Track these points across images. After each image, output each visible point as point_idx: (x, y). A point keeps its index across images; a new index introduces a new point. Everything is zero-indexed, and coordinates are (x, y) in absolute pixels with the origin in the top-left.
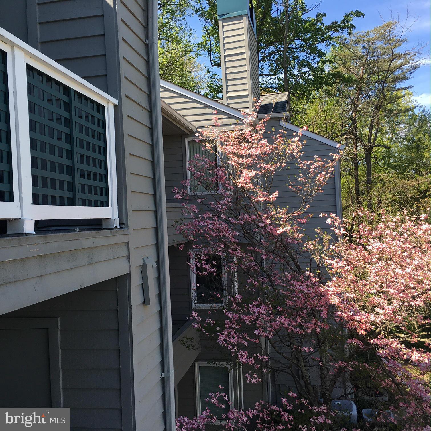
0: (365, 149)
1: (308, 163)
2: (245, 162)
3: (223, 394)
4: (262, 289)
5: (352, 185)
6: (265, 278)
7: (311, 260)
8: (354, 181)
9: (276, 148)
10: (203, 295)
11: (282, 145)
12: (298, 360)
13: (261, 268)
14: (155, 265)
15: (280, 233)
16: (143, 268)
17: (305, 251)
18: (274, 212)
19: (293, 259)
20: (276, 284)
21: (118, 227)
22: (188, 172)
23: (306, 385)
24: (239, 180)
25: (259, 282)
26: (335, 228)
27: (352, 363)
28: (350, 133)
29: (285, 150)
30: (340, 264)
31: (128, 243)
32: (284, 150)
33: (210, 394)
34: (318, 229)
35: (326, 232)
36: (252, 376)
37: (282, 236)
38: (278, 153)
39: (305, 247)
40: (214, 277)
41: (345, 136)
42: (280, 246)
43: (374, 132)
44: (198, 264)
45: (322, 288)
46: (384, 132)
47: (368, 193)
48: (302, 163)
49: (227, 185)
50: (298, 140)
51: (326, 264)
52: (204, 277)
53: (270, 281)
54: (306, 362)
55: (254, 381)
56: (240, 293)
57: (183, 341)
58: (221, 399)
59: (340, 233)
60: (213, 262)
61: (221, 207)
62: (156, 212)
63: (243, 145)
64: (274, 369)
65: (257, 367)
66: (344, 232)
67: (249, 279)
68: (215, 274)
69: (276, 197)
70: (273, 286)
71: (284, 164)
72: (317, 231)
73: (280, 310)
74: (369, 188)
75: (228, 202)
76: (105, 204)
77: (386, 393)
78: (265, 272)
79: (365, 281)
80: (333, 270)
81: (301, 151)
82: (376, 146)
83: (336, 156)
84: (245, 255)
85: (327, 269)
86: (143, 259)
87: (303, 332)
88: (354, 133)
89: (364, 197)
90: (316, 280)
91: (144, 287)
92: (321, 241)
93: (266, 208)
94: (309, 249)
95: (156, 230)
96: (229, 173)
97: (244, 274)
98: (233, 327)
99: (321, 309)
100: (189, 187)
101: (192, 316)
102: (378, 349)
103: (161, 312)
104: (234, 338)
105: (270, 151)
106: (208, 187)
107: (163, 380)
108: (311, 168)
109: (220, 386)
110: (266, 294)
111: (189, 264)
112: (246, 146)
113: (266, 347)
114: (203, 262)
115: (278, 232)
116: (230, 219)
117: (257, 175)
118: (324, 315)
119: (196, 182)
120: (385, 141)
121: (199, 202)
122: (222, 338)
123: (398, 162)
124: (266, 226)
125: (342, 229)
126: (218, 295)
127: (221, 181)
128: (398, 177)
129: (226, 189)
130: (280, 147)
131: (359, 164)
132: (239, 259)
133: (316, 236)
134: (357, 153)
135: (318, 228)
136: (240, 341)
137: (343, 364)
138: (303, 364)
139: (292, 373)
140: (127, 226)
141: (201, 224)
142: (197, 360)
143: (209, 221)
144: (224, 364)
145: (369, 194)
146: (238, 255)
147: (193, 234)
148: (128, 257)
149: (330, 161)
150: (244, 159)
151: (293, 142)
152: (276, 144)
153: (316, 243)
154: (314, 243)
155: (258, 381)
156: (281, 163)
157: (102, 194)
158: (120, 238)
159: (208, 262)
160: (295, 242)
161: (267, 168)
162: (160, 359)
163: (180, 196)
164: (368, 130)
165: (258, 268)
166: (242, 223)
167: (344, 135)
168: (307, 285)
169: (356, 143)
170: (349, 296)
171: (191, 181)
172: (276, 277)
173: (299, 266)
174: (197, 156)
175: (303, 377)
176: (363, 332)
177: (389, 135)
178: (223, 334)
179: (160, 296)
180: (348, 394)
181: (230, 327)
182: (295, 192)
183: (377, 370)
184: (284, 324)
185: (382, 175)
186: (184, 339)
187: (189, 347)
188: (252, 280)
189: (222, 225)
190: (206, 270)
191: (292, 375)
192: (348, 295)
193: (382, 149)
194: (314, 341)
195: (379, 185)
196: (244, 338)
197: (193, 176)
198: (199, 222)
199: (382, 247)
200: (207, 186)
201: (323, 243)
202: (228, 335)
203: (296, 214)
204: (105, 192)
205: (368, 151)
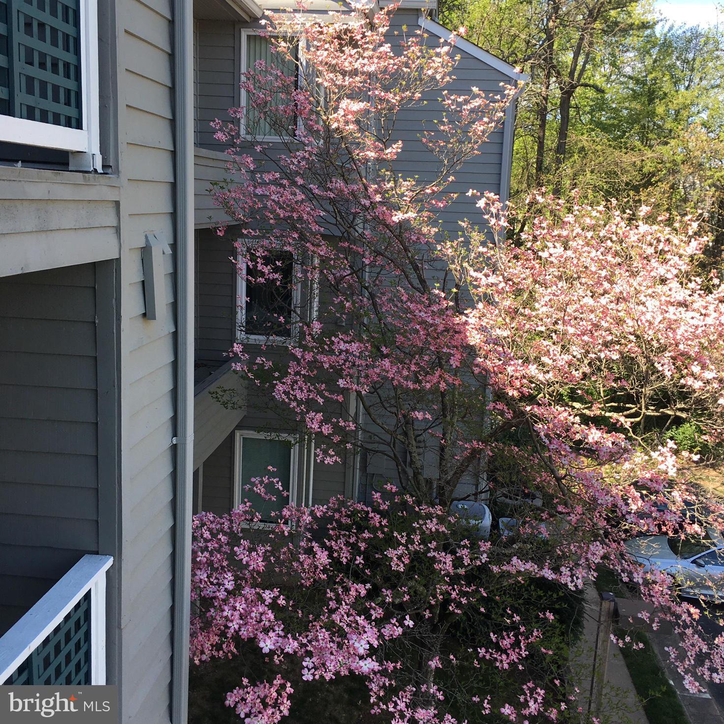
0: (561, 89)
1: (460, 99)
2: (347, 83)
3: (275, 480)
4: (359, 317)
5: (532, 155)
6: (365, 299)
7: (446, 274)
8: (536, 148)
9: (407, 65)
10: (255, 317)
11: (418, 58)
12: (405, 434)
13: (361, 279)
14: (169, 251)
15: (398, 221)
16: (146, 253)
17: (438, 259)
18: (391, 184)
19: (416, 268)
20: (384, 310)
21: (100, 170)
22: (243, 93)
23: (416, 474)
24: (335, 115)
25: (354, 303)
26: (491, 217)
27: (493, 445)
28: (540, 57)
29: (422, 68)
30: (492, 279)
31: (117, 204)
32: (420, 68)
33: (253, 480)
34: (464, 222)
35: (476, 228)
36: (325, 452)
37: (401, 227)
38: (409, 74)
39: (439, 251)
40: (277, 288)
41: (531, 61)
42: (397, 245)
43: (581, 60)
44: (250, 263)
45: (458, 319)
46: (599, 62)
47: (557, 169)
48: (449, 99)
49: (311, 123)
50: (447, 53)
51: (469, 278)
52: (259, 286)
53: (374, 304)
54: (420, 442)
55: (328, 460)
56: (319, 319)
57: (217, 393)
58: (270, 487)
59: (499, 225)
60: (277, 262)
61: (296, 163)
62: (174, 153)
63: (347, 52)
64: (366, 449)
65: (336, 439)
66: (506, 224)
67: (337, 297)
68: (278, 283)
69: (397, 153)
70: (377, 313)
71: (418, 95)
72: (463, 224)
73: (385, 352)
74: (558, 161)
75: (310, 154)
76: (74, 122)
77: (538, 494)
78: (366, 288)
79: (530, 311)
80: (480, 289)
81: (450, 74)
82: (582, 85)
83: (510, 90)
84: (334, 255)
85: (470, 288)
86: (146, 237)
87: (417, 386)
88: (547, 57)
89: (548, 175)
90: (448, 304)
91: (146, 287)
92: (467, 243)
93: (379, 176)
94: (445, 255)
95: (174, 186)
96: (318, 102)
97: (330, 288)
98: (302, 372)
99: (452, 352)
100: (243, 121)
101: (232, 351)
102: (536, 422)
103: (175, 335)
104: (302, 391)
105: (395, 67)
106: (277, 126)
107: (174, 449)
108: (464, 109)
109: (270, 468)
110: (365, 325)
111: (233, 261)
112: (352, 54)
113: (356, 414)
114: (259, 260)
115: (395, 219)
116: (311, 186)
117: (367, 112)
118: (454, 363)
119: (256, 113)
120: (598, 80)
121: (258, 150)
122: (281, 389)
123: (614, 118)
124: (373, 204)
125: (503, 219)
126: (282, 319)
127: (301, 114)
128: (610, 146)
129: (310, 130)
130: (414, 63)
131: (549, 117)
132: (324, 260)
133: (460, 233)
134: (547, 95)
135: (465, 219)
136: (311, 397)
137: (479, 445)
138: (414, 443)
139: (395, 454)
140: (117, 172)
141: (259, 191)
142: (239, 427)
143: (273, 188)
144: (284, 436)
145: (558, 172)
146: (322, 253)
147: (243, 208)
148: (118, 230)
149: (498, 97)
150: (347, 78)
151: (438, 55)
152: (406, 56)
153: (457, 244)
154: (454, 245)
155: (336, 460)
156: (413, 93)
157: (68, 103)
158: (101, 190)
159: (267, 261)
160: (423, 240)
161: (387, 100)
162: (170, 414)
163: (224, 136)
164: (572, 56)
165: (356, 282)
166: (332, 196)
167: (529, 58)
168: (433, 311)
169: (548, 76)
170: (500, 334)
171: (248, 111)
172: (384, 298)
173: (425, 282)
174: (261, 63)
175: (412, 462)
176: (516, 393)
177: (606, 69)
178: (284, 383)
179: (176, 308)
180: (481, 492)
181: (297, 373)
182: (432, 151)
183: (531, 458)
184: (387, 372)
185: (584, 140)
186: (219, 391)
187: (227, 403)
188: (343, 299)
189: (295, 195)
190: (263, 274)
191: (395, 458)
192: (499, 332)
193: (591, 93)
194: (435, 407)
195: (576, 157)
196: (320, 393)
197: (251, 102)
198: (255, 187)
199: (564, 257)
200: (275, 123)
201: (471, 247)
202: (292, 386)
203: (429, 191)
204: (75, 98)
205: (568, 94)
